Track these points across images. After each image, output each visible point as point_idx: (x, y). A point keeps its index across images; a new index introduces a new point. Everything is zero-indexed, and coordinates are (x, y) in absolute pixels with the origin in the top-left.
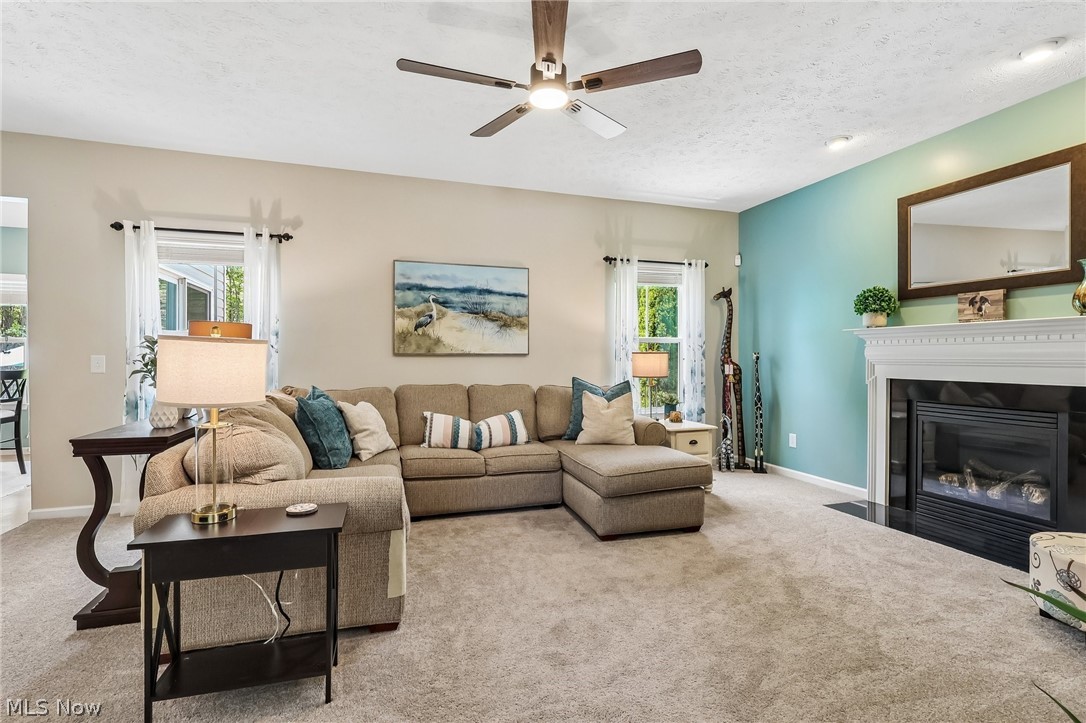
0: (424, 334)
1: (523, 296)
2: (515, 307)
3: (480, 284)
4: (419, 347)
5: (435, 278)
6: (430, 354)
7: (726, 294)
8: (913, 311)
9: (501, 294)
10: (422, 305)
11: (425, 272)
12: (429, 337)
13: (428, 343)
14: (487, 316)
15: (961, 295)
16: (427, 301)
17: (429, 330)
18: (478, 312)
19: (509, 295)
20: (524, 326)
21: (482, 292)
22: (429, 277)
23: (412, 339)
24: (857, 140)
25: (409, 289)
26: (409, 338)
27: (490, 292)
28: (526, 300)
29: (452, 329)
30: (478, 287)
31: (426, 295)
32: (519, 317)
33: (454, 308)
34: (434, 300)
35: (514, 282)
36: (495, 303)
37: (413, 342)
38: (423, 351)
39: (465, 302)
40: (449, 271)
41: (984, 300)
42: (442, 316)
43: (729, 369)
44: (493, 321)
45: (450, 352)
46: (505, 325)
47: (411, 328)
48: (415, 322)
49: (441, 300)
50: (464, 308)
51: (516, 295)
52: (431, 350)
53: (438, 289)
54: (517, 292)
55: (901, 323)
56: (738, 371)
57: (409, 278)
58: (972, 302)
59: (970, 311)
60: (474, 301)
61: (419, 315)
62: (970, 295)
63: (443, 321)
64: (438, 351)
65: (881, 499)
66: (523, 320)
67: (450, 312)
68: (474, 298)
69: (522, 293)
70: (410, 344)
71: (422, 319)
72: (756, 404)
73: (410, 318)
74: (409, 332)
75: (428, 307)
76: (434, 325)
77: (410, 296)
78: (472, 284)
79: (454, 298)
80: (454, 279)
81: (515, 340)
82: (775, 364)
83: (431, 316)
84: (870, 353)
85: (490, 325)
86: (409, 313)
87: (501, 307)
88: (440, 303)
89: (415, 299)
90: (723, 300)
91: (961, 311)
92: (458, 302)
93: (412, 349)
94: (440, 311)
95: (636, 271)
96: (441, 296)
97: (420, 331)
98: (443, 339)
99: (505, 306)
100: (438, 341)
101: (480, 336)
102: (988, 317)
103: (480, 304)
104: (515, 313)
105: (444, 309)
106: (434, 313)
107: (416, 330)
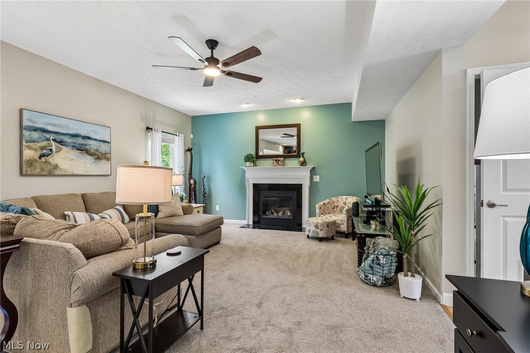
0: (46, 162)
1: (108, 142)
2: (103, 148)
3: (83, 133)
4: (42, 170)
5: (55, 125)
6: (50, 174)
7: (190, 150)
8: (260, 162)
9: (96, 140)
10: (45, 142)
11: (47, 121)
12: (50, 164)
13: (49, 167)
14: (88, 152)
15: (274, 159)
16: (48, 140)
17: (50, 159)
18: (82, 149)
19: (100, 141)
20: (108, 159)
21: (85, 138)
22: (50, 124)
23: (38, 165)
24: (250, 105)
25: (35, 130)
26: (34, 164)
27: (89, 138)
28: (109, 145)
29: (65, 159)
30: (83, 134)
31: (48, 136)
32: (106, 154)
33: (67, 146)
34: (53, 140)
35: (102, 134)
36: (93, 145)
37: (38, 167)
38: (45, 173)
39: (75, 143)
40: (64, 122)
41: (279, 160)
42: (59, 150)
43: (192, 182)
44: (91, 155)
45: (65, 174)
46: (98, 158)
47: (37, 157)
48: (39, 153)
49: (58, 140)
50: (74, 147)
51: (104, 142)
52: (52, 172)
53: (56, 133)
54: (105, 140)
55: (256, 166)
56: (195, 183)
57: (34, 123)
58: (276, 161)
59: (276, 163)
60: (80, 143)
61: (42, 148)
62: (276, 159)
63: (60, 154)
64: (56, 173)
65: (251, 223)
66: (108, 156)
67: (65, 148)
68: (80, 141)
69: (107, 140)
70: (36, 168)
71: (45, 151)
72: (204, 195)
73: (35, 150)
74: (34, 160)
75: (49, 144)
76: (53, 156)
77: (36, 135)
78: (79, 132)
79: (67, 139)
80: (67, 127)
81: (103, 167)
82: (209, 179)
83: (51, 150)
84: (247, 175)
85: (90, 158)
86: (35, 147)
87: (96, 148)
88: (58, 142)
89: (39, 138)
90: (189, 152)
91: (273, 163)
92: (70, 143)
93: (38, 171)
94: (58, 147)
95: (161, 136)
96: (58, 138)
97: (43, 159)
98: (60, 165)
99: (98, 148)
100: (56, 167)
101: (84, 164)
102: (280, 165)
103: (83, 145)
104: (104, 152)
105: (60, 146)
106: (54, 148)
107: (40, 158)
